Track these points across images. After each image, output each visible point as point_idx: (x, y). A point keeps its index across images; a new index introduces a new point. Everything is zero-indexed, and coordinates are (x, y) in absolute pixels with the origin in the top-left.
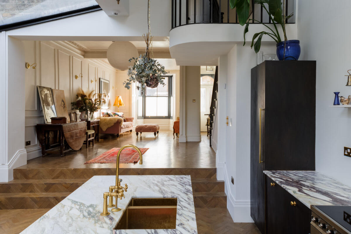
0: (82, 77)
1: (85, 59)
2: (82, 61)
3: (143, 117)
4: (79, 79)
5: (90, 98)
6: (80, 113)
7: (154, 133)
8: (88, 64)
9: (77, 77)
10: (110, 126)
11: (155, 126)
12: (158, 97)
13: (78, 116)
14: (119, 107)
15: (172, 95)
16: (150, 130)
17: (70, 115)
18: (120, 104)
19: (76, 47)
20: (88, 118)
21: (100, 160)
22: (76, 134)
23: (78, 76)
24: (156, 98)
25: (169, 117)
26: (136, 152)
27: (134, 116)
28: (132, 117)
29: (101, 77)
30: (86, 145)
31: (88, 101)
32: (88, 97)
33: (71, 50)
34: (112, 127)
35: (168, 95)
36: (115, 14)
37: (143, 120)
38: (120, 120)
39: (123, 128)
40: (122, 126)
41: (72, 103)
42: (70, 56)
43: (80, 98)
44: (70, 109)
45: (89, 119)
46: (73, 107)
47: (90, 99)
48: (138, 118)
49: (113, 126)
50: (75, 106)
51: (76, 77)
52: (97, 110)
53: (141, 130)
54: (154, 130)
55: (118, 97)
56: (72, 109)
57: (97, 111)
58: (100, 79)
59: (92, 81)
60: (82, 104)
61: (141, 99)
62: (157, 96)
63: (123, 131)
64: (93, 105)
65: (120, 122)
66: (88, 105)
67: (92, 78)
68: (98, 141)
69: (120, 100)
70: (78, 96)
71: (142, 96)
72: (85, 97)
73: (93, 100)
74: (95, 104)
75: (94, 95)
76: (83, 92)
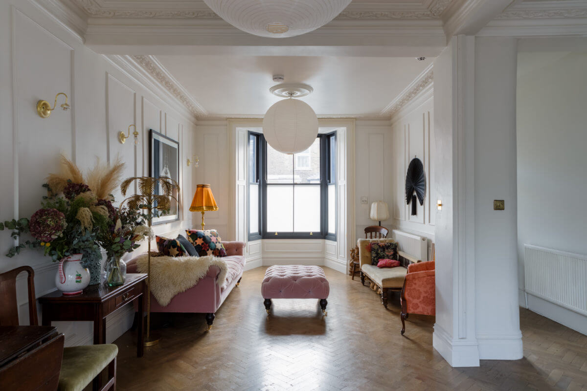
2: (73, 52)
3: (260, 234)
5: (106, 197)
8: (107, 74)
9: (45, 107)
12: (296, 187)
14: (203, 213)
15: (330, 182)
16: (309, 292)
23: (50, 106)
24: (291, 187)
25: (324, 234)
27: (241, 235)
29: (156, 128)
32: (92, 194)
35: (319, 182)
37: (259, 242)
38: (219, 267)
40: (224, 284)
43: (59, 197)
47: (102, 202)
48: (251, 237)
53: (281, 292)
54: (320, 290)
55: (203, 186)
58: (150, 132)
59: (121, 137)
61: (255, 189)
62: (294, 184)
64: (118, 224)
67: (123, 123)
69: (208, 195)
71: (258, 183)
72: (78, 193)
73: (120, 201)
74: (130, 217)
75: (127, 183)
76: (73, 170)
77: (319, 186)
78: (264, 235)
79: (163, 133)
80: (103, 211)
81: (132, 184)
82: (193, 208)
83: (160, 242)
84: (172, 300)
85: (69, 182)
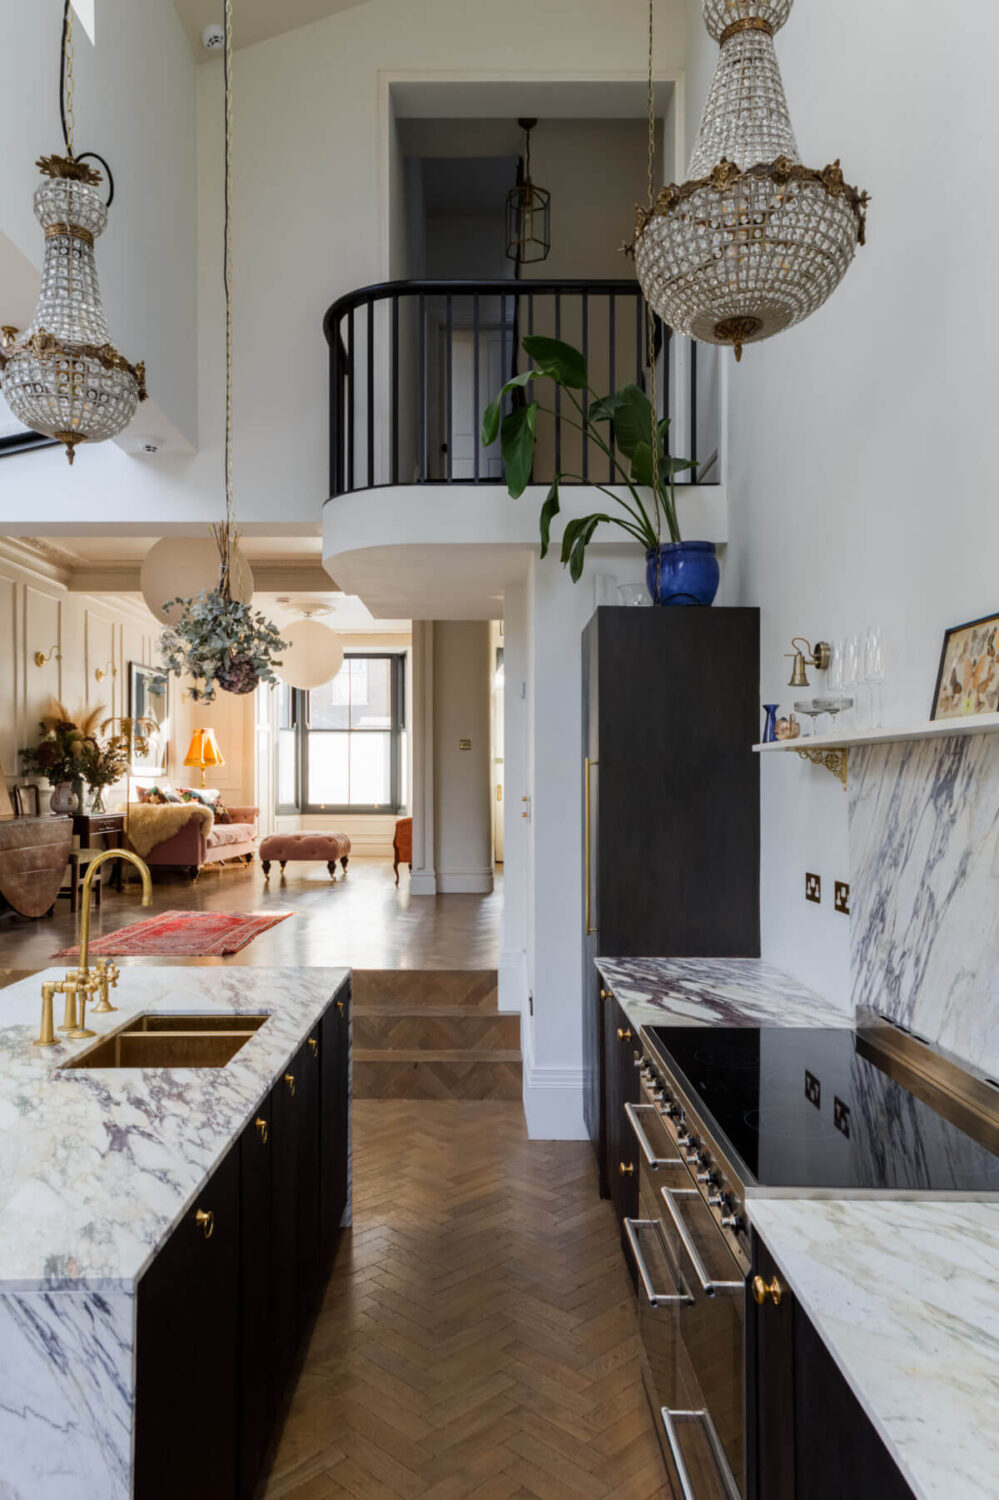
0: (59, 657)
1: (74, 594)
2: (60, 603)
3: (297, 806)
4: (50, 665)
5: (90, 735)
6: (53, 788)
7: (326, 863)
8: (86, 612)
9: (42, 658)
10: (164, 837)
11: (330, 839)
12: (353, 734)
13: (46, 800)
14: (203, 770)
15: (404, 727)
16: (314, 853)
17: (14, 795)
18: (209, 760)
19: (37, 551)
20: (84, 805)
21: (110, 946)
22: (33, 858)
23: (46, 657)
24: (345, 735)
25: (394, 808)
26: (243, 924)
27: (262, 801)
28: (256, 806)
29: (136, 658)
30: (69, 901)
31: (78, 745)
32: (80, 731)
33: (20, 563)
34: (170, 840)
35: (389, 727)
36: (148, 448)
37: (296, 817)
38: (202, 814)
39: (214, 844)
40: (210, 836)
41: (21, 752)
42: (15, 586)
43: (53, 734)
44: (16, 773)
45: (87, 811)
46: (26, 768)
47: (88, 739)
48: (280, 810)
49: (176, 835)
50: (35, 764)
51: (39, 659)
52: (116, 777)
53: (280, 852)
54: (331, 853)
55: (203, 732)
56: (24, 774)
57: (116, 781)
58: (130, 665)
59: (98, 675)
60: (59, 755)
61: (289, 739)
62: (350, 731)
63: (212, 857)
64: (101, 760)
65: (202, 824)
66: (81, 759)
67: (100, 660)
68: (120, 889)
69: (208, 744)
70: (44, 726)
71: (295, 729)
72: (69, 730)
73: (103, 743)
74: (109, 756)
75: (106, 722)
76: (63, 712)
77: (389, 734)
78: (304, 808)
79: (147, 663)
80: (90, 745)
81: (110, 725)
82: (188, 761)
83: (141, 792)
84: (153, 849)
85: (59, 721)
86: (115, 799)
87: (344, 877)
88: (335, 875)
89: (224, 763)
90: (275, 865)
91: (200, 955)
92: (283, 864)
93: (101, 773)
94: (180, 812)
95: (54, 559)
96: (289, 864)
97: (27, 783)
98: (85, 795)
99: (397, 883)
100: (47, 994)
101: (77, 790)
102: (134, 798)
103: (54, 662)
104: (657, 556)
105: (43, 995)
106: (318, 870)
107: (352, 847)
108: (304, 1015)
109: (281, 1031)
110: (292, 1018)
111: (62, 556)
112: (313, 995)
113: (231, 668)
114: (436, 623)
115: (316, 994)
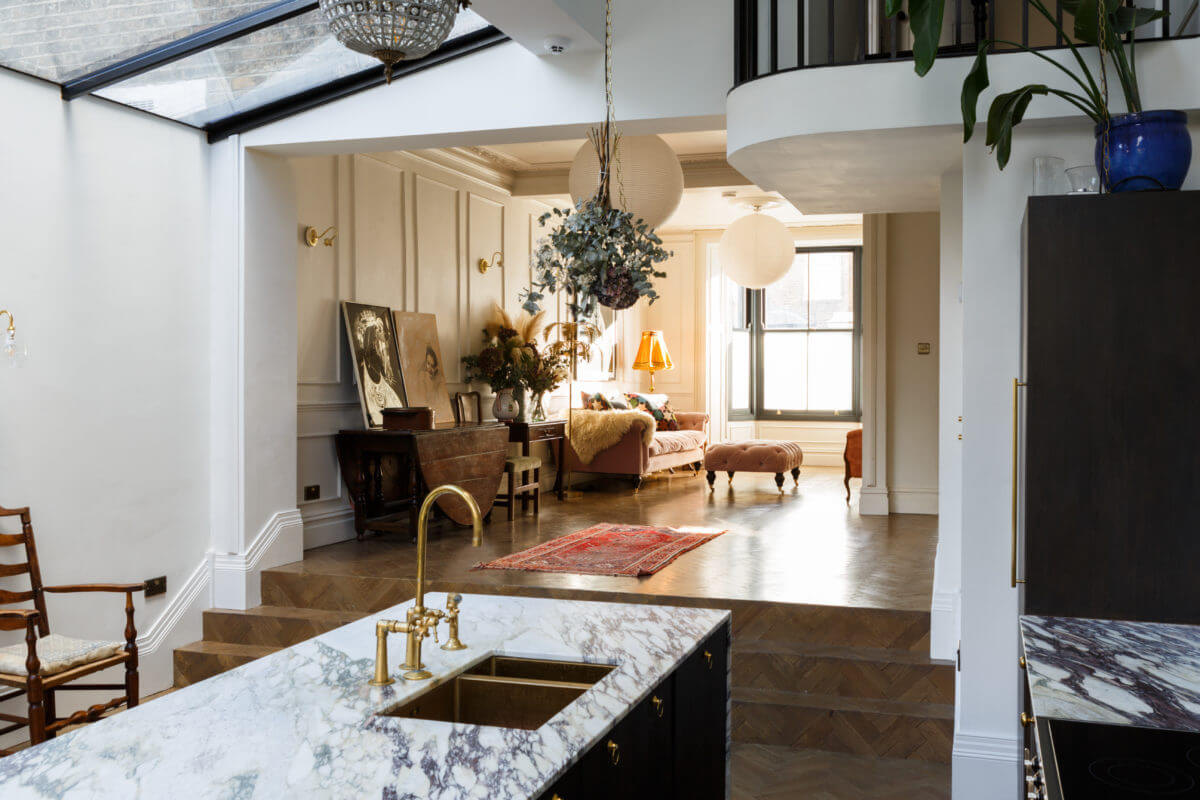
0: (501, 264)
1: (517, 199)
2: (503, 208)
3: (752, 411)
4: (493, 271)
5: (530, 341)
6: (495, 394)
7: (774, 475)
8: (530, 216)
9: (485, 265)
10: (606, 444)
11: (779, 450)
12: (811, 334)
13: (488, 408)
14: (652, 373)
16: (761, 464)
17: (455, 403)
18: (658, 363)
19: (479, 158)
20: (526, 411)
21: (531, 560)
22: (469, 466)
23: (489, 263)
24: (805, 334)
25: (854, 415)
26: (670, 542)
27: (714, 408)
28: (707, 413)
30: (505, 509)
31: (518, 351)
32: (521, 338)
33: (463, 171)
34: (612, 448)
35: (851, 326)
36: (554, 48)
37: (751, 424)
38: (641, 421)
39: (657, 452)
40: (652, 444)
41: (464, 360)
42: (458, 193)
43: (495, 340)
44: (459, 381)
45: (528, 419)
46: (469, 375)
47: (528, 345)
48: (733, 416)
49: (617, 444)
50: (478, 371)
51: (482, 266)
52: (556, 384)
53: (726, 462)
54: (777, 462)
55: (651, 334)
56: (467, 381)
57: (556, 387)
60: (500, 362)
61: (744, 337)
62: (809, 331)
63: (655, 466)
64: (541, 366)
65: (644, 431)
66: (520, 366)
68: (561, 497)
69: (658, 344)
70: (487, 332)
71: (749, 329)
72: (510, 336)
73: (543, 347)
74: (552, 361)
75: (548, 329)
76: (505, 318)
77: (851, 333)
78: (759, 413)
80: (529, 352)
81: (555, 329)
82: (637, 365)
83: (585, 397)
84: (595, 457)
85: (501, 327)
86: (557, 406)
87: (795, 491)
88: (783, 488)
89: (673, 367)
90: (721, 476)
91: (616, 576)
92: (731, 475)
93: (541, 378)
94: (621, 420)
95: (497, 165)
96: (736, 474)
97: (470, 391)
98: (527, 401)
99: (848, 499)
100: (380, 634)
101: (519, 397)
102: (578, 403)
103: (497, 269)
104: (1109, 131)
105: (377, 634)
106: (766, 481)
107: (804, 455)
108: (652, 669)
109: (617, 688)
110: (637, 672)
111: (503, 161)
112: (672, 644)
113: (607, 282)
114: (889, 216)
115: (676, 643)
